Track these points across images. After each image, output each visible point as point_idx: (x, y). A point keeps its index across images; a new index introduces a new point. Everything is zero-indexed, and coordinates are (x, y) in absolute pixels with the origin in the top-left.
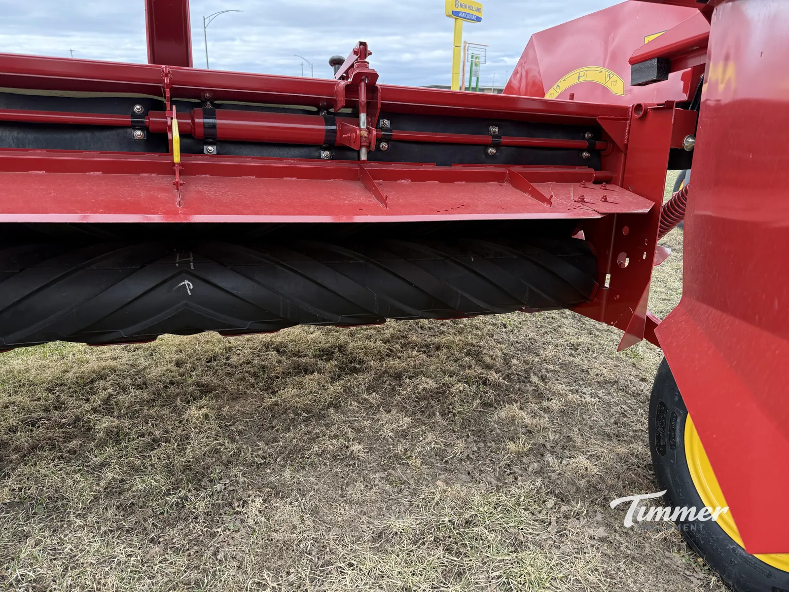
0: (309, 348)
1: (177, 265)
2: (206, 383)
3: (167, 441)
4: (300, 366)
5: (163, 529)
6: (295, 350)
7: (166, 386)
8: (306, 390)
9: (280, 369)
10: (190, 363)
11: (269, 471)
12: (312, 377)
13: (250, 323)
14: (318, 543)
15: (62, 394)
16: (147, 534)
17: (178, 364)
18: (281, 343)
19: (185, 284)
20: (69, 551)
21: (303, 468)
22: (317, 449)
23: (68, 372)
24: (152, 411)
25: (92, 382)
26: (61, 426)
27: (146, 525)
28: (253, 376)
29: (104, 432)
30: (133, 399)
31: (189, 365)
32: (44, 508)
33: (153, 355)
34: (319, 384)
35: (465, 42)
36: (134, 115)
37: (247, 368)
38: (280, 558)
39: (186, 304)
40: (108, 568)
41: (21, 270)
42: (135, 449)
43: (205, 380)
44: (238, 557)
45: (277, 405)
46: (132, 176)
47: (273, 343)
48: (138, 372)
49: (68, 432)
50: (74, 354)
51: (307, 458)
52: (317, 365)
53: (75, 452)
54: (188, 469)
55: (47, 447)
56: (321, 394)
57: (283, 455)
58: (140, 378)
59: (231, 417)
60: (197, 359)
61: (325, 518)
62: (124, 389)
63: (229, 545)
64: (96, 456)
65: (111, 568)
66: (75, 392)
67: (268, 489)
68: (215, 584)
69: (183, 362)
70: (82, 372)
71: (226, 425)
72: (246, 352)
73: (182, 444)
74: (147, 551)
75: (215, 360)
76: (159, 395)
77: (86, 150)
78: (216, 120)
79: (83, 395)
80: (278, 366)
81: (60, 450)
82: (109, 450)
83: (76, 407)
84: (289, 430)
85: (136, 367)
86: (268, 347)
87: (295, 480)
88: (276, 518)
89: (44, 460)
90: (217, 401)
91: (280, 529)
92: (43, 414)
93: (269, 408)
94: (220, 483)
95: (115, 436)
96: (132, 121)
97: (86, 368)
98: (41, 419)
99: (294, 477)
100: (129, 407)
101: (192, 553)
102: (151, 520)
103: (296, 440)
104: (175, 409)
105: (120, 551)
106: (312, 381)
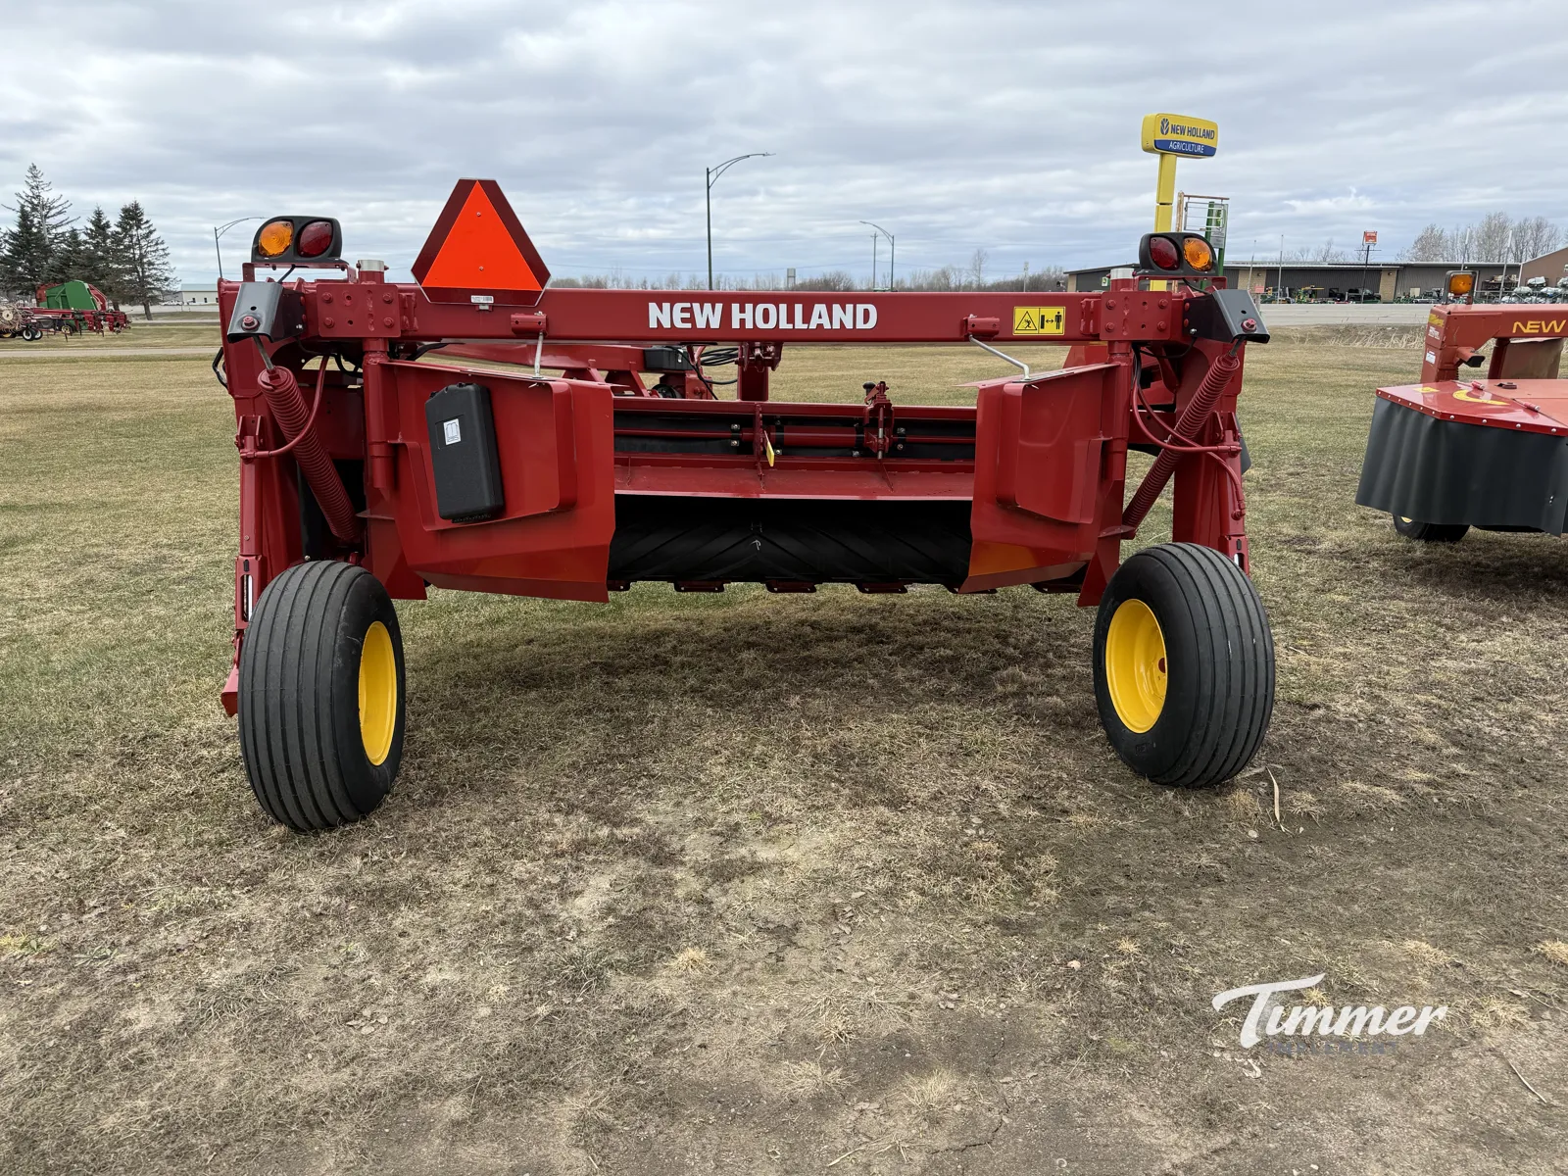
1: (751, 529)
19: (755, 543)
21: (830, 688)
22: (841, 680)
24: (712, 655)
27: (722, 704)
29: (679, 663)
30: (694, 648)
32: (653, 693)
34: (847, 647)
35: (1182, 195)
36: (733, 431)
39: (756, 559)
42: (705, 672)
53: (662, 671)
57: (815, 681)
64: (678, 674)
67: (804, 695)
73: (739, 671)
74: (725, 713)
76: (715, 646)
78: (784, 433)
81: (651, 670)
82: (686, 671)
83: (652, 650)
84: (820, 670)
87: (823, 692)
88: (809, 706)
89: (643, 673)
90: (762, 651)
93: (804, 658)
94: (770, 689)
95: (688, 665)
96: (732, 435)
100: (692, 651)
102: (725, 702)
103: (825, 676)
104: (730, 654)
106: (842, 645)
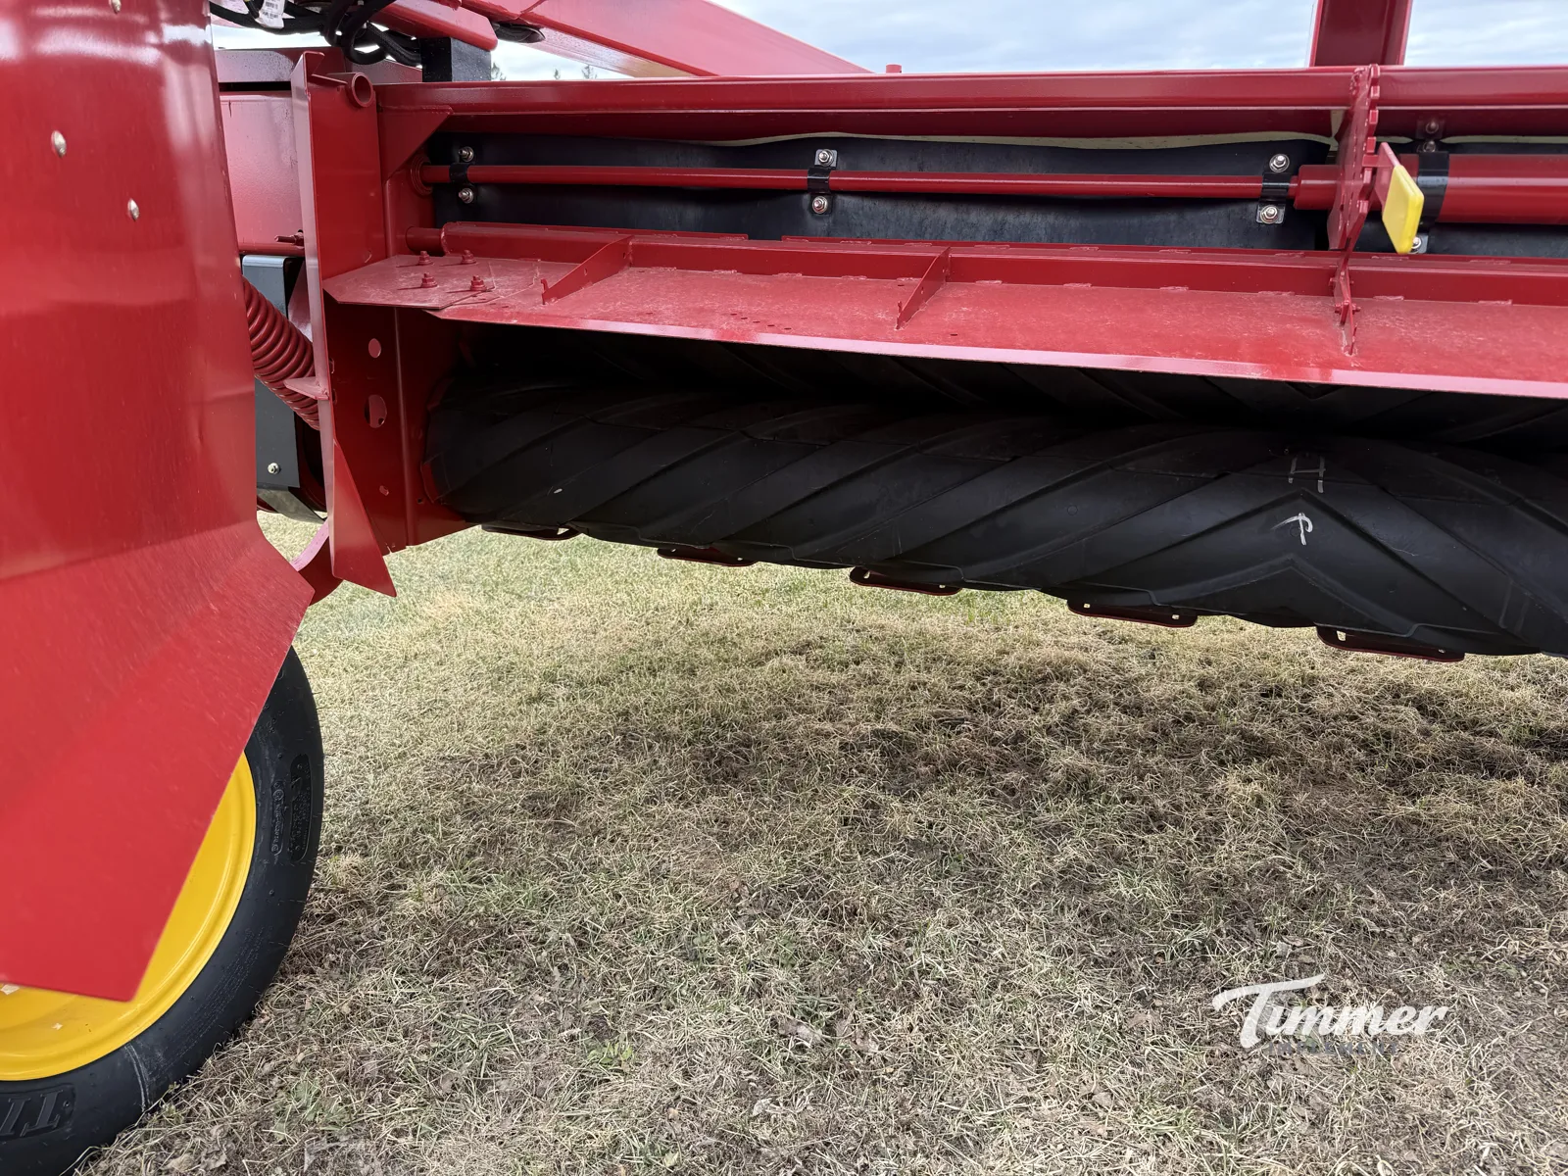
0: (1503, 719)
1: (1291, 480)
2: (1259, 734)
3: (1177, 823)
4: (1477, 755)
5: (1162, 985)
6: (1465, 715)
7: (1179, 722)
8: (1493, 810)
9: (1427, 748)
10: (1228, 688)
11: (1392, 954)
12: (1511, 786)
13: (1416, 626)
14: (1509, 1153)
15: (996, 690)
16: (1131, 982)
17: (1204, 685)
18: (1431, 693)
19: (1297, 521)
20: (1000, 956)
21: (1478, 978)
22: (1517, 949)
23: (1008, 653)
24: (1151, 761)
25: (1045, 680)
26: (994, 742)
27: (1131, 964)
28: (1362, 747)
29: (1063, 772)
30: (1115, 729)
31: (1224, 694)
32: (962, 868)
33: (1154, 658)
34: (1528, 806)
36: (1270, 176)
37: (1349, 727)
38: (1410, 1144)
39: (1292, 562)
40: (1061, 1014)
41: (1014, 458)
42: (1118, 820)
43: (1257, 728)
44: (1311, 1101)
45: (1417, 823)
46: (1246, 295)
47: (1409, 689)
48: (1128, 683)
49: (1004, 755)
50: (1017, 627)
51: (1487, 959)
52: (1522, 762)
53: (1013, 792)
54: (1216, 890)
55: (972, 769)
56: (1531, 830)
57: (1428, 934)
58: (1129, 694)
59: (1310, 816)
60: (1241, 685)
61: (1530, 1108)
62: (1101, 706)
63: (1295, 1069)
64: (1048, 810)
65: (1067, 1016)
66: (1016, 691)
67: (1389, 991)
68: (1262, 1132)
69: (1213, 684)
70: (1030, 660)
71: (1298, 831)
72: (1348, 695)
73: (1206, 840)
74: (1131, 1013)
75: (1280, 696)
76: (1165, 734)
77: (1164, 244)
78: (1446, 178)
79: (1028, 698)
80: (1422, 742)
81: (991, 781)
82: (1072, 807)
83: (1016, 717)
84: (1442, 884)
85: (1122, 672)
86: (1399, 697)
87: (1456, 996)
88: (1406, 1058)
89: (966, 789)
90: (1282, 777)
91: (1415, 1086)
92: (966, 714)
93: (1398, 824)
94: (1282, 940)
95: (1082, 785)
96: (1264, 187)
97: (1034, 654)
98: (963, 720)
99: (1454, 990)
100: (1107, 740)
101: (1217, 1053)
102: (1142, 959)
103: (1461, 912)
104: (1195, 769)
105: (1085, 993)
106: (1510, 794)
